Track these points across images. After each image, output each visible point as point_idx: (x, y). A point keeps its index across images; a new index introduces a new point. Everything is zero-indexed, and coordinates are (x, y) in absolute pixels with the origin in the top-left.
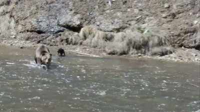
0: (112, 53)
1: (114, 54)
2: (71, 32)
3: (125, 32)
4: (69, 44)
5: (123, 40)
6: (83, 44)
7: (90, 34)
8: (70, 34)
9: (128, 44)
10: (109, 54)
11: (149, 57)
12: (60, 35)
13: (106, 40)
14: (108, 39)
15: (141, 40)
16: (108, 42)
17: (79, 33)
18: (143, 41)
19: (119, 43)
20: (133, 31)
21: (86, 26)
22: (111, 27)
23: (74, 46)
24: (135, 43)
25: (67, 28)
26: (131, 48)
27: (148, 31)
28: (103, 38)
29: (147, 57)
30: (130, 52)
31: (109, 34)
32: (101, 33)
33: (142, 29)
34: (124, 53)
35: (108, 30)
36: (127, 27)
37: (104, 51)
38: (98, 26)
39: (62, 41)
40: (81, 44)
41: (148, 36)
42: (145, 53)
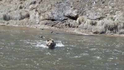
0: (96, 33)
1: (97, 33)
2: (71, 20)
3: (103, 20)
4: (71, 27)
5: (102, 25)
6: (79, 27)
7: (82, 21)
8: (71, 21)
9: (105, 27)
10: (94, 33)
11: (118, 35)
12: (65, 22)
13: (92, 25)
14: (94, 24)
15: (113, 25)
16: (93, 26)
17: (76, 20)
18: (114, 25)
19: (100, 27)
20: (108, 19)
21: (80, 17)
22: (96, 17)
23: (74, 29)
24: (109, 26)
25: (69, 18)
26: (107, 30)
27: (117, 20)
28: (91, 24)
29: (117, 35)
30: (107, 32)
31: (94, 21)
32: (89, 20)
33: (114, 18)
34: (103, 33)
35: (94, 19)
36: (104, 17)
37: (91, 31)
38: (88, 16)
39: (66, 25)
40: (77, 27)
41: (117, 22)
42: (115, 33)
